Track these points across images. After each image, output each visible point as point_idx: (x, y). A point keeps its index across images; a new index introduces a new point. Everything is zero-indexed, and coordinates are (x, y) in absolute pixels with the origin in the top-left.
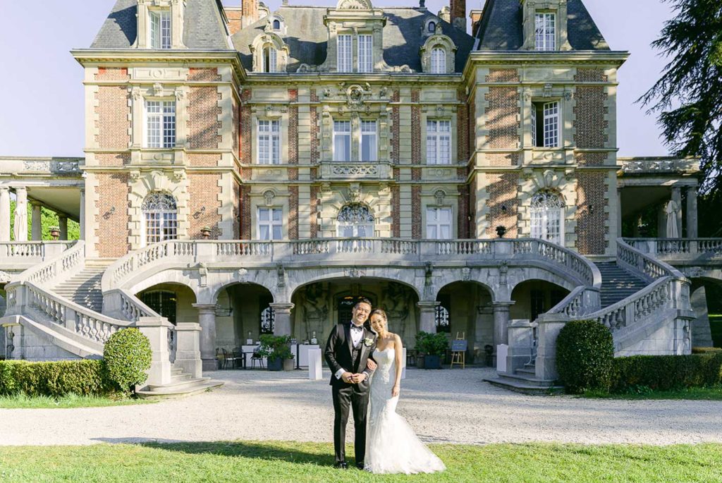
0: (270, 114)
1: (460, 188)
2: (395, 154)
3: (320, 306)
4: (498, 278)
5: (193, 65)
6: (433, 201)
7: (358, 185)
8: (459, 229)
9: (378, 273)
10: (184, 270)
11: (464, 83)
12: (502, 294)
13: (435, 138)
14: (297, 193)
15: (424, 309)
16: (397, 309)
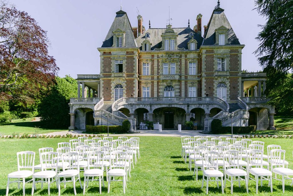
0: (147, 62)
1: (198, 81)
2: (180, 72)
3: (160, 114)
4: (206, 107)
5: (127, 51)
6: (191, 85)
7: (170, 81)
8: (198, 92)
9: (175, 106)
10: (127, 105)
11: (200, 52)
12: (207, 112)
13: (191, 67)
14: (154, 83)
15: (187, 115)
16: (180, 115)
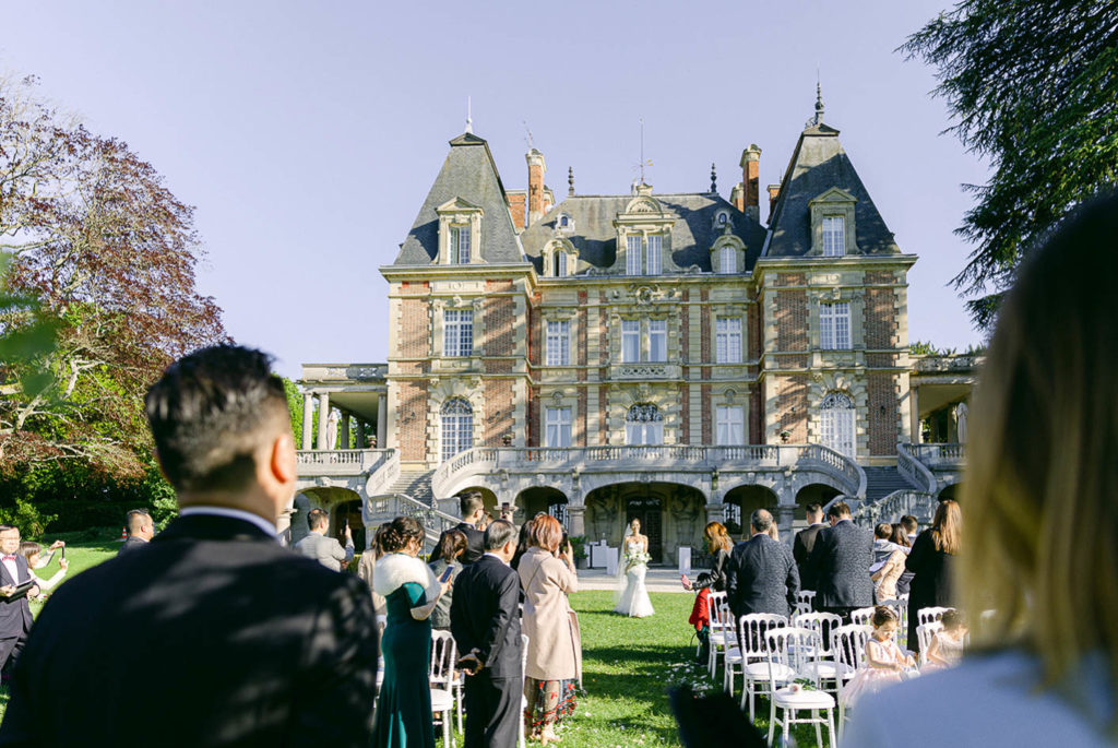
0: (560, 316)
1: (751, 387)
2: (685, 354)
3: (609, 507)
4: (782, 482)
5: (489, 278)
6: (723, 399)
7: (646, 386)
8: (750, 428)
9: (668, 478)
10: (487, 475)
11: (755, 282)
12: (786, 498)
13: (725, 335)
14: (586, 393)
15: (711, 511)
16: (687, 510)
